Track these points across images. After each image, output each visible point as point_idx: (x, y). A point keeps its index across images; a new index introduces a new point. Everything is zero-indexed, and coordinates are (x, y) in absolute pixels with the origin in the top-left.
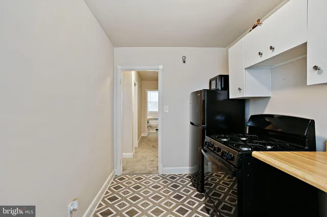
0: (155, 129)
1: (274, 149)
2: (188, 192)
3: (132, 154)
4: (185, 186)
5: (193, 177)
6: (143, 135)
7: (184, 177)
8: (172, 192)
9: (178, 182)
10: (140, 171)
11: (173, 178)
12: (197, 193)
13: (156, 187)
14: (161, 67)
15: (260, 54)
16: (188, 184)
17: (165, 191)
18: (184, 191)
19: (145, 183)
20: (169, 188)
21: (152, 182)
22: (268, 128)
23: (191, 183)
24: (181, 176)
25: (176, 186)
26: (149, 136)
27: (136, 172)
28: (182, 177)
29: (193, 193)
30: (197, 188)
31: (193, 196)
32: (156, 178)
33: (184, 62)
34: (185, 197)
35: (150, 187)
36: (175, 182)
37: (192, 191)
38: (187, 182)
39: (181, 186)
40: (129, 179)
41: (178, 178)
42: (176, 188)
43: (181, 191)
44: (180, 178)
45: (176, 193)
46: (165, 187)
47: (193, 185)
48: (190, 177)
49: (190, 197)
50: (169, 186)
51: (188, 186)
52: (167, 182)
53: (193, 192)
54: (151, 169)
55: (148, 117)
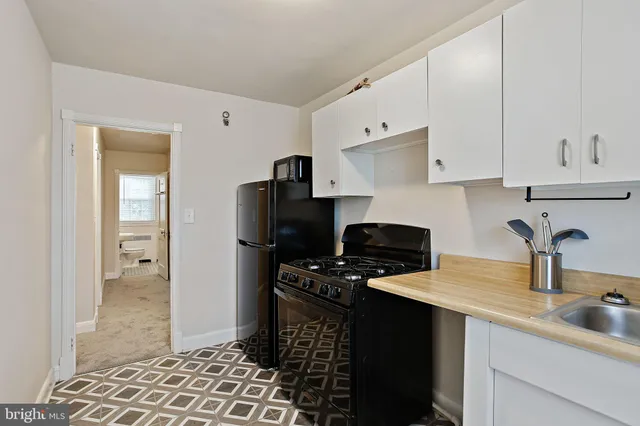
0: (137, 261)
1: (388, 273)
2: (244, 373)
3: (93, 322)
4: (235, 363)
5: (248, 344)
6: (109, 276)
7: (229, 348)
8: (211, 381)
9: (219, 359)
10: (125, 357)
11: (206, 354)
12: (259, 370)
13: (175, 380)
14: (177, 128)
15: (367, 130)
16: (238, 359)
17: (196, 383)
18: (235, 373)
19: (146, 378)
20: (205, 376)
21: (162, 374)
22: (368, 243)
23: (245, 357)
24: (221, 348)
25: (216, 369)
26: (123, 277)
27: (116, 361)
28: (225, 349)
29: (252, 374)
30: (258, 361)
31: (254, 378)
32: (169, 363)
33: (226, 123)
34: (240, 384)
35: (161, 384)
36: (214, 360)
37: (249, 370)
38: (237, 355)
39: (227, 366)
40: (100, 380)
41: (217, 352)
42: (218, 372)
43: (230, 375)
44: (221, 352)
45: (221, 382)
46: (193, 376)
47: (250, 359)
48: (240, 346)
49: (248, 380)
50: (203, 372)
51: (240, 362)
52: (195, 366)
53: (253, 370)
54: (152, 348)
55: (121, 234)
